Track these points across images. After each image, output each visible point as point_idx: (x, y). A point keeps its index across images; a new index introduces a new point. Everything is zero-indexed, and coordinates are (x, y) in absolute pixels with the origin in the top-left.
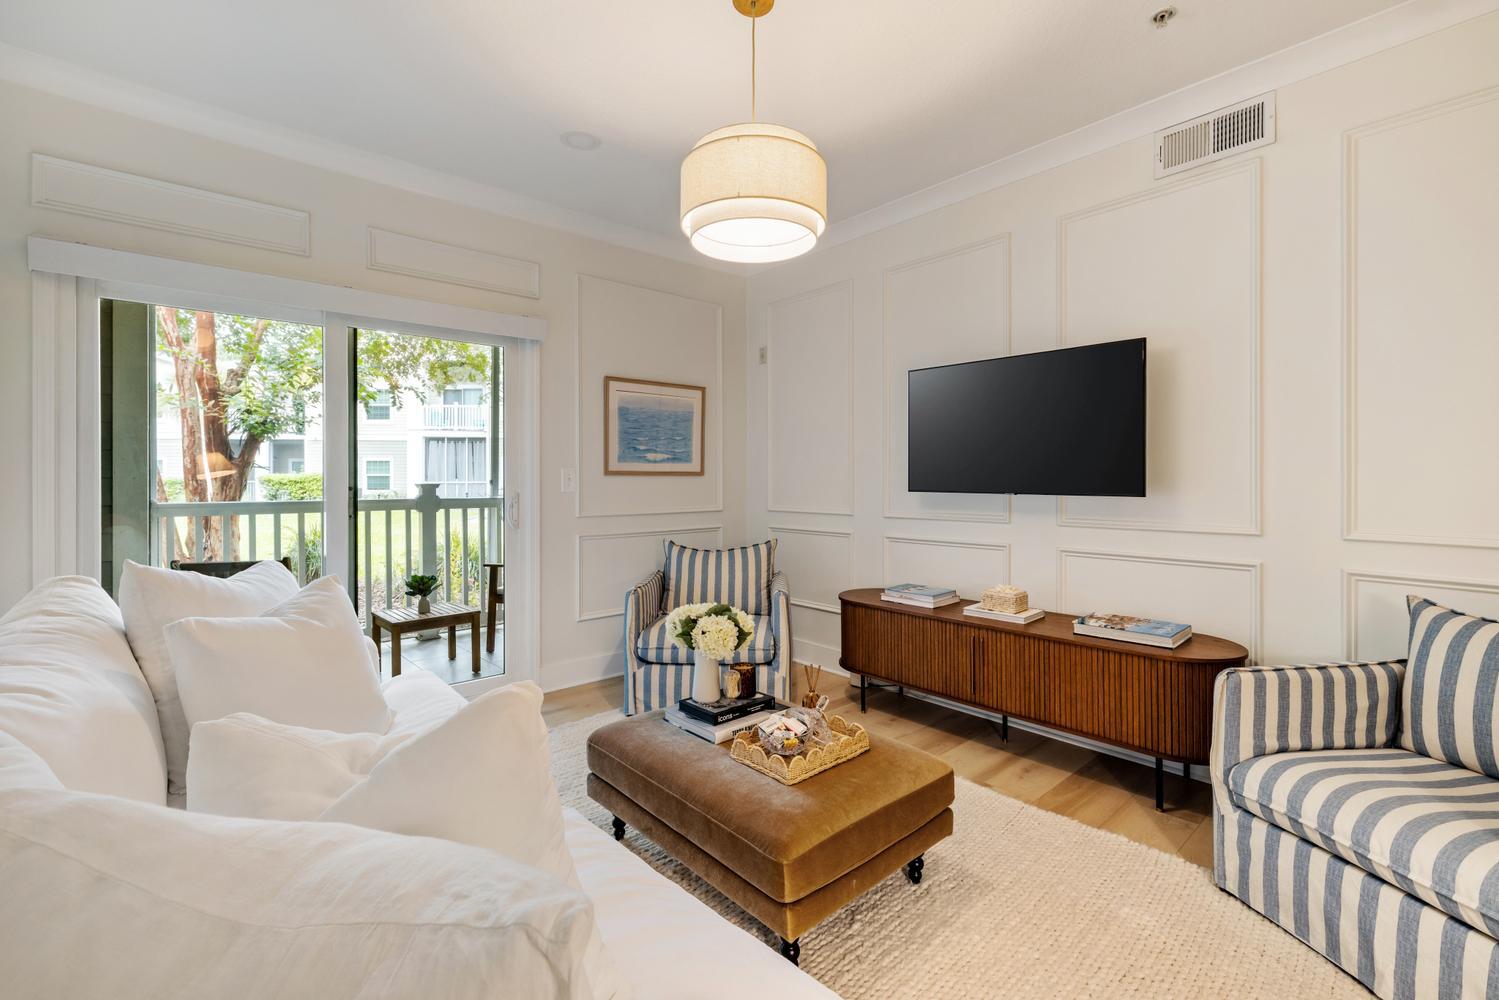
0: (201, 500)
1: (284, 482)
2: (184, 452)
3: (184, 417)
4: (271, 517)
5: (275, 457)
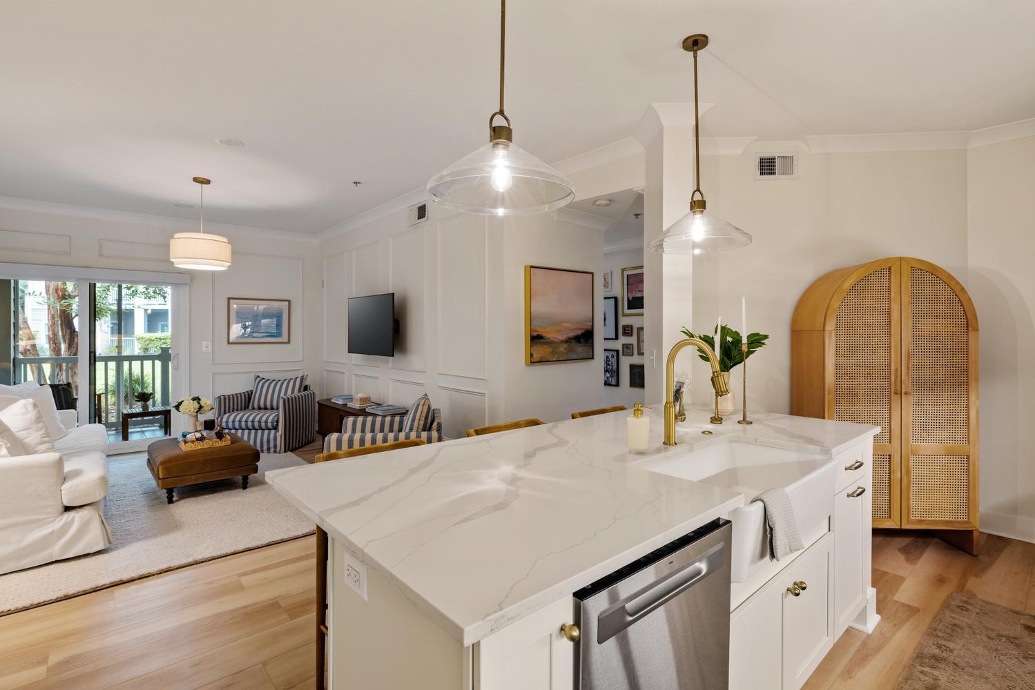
0: (58, 355)
1: (153, 339)
2: (49, 328)
3: (49, 309)
4: (139, 362)
5: (148, 321)
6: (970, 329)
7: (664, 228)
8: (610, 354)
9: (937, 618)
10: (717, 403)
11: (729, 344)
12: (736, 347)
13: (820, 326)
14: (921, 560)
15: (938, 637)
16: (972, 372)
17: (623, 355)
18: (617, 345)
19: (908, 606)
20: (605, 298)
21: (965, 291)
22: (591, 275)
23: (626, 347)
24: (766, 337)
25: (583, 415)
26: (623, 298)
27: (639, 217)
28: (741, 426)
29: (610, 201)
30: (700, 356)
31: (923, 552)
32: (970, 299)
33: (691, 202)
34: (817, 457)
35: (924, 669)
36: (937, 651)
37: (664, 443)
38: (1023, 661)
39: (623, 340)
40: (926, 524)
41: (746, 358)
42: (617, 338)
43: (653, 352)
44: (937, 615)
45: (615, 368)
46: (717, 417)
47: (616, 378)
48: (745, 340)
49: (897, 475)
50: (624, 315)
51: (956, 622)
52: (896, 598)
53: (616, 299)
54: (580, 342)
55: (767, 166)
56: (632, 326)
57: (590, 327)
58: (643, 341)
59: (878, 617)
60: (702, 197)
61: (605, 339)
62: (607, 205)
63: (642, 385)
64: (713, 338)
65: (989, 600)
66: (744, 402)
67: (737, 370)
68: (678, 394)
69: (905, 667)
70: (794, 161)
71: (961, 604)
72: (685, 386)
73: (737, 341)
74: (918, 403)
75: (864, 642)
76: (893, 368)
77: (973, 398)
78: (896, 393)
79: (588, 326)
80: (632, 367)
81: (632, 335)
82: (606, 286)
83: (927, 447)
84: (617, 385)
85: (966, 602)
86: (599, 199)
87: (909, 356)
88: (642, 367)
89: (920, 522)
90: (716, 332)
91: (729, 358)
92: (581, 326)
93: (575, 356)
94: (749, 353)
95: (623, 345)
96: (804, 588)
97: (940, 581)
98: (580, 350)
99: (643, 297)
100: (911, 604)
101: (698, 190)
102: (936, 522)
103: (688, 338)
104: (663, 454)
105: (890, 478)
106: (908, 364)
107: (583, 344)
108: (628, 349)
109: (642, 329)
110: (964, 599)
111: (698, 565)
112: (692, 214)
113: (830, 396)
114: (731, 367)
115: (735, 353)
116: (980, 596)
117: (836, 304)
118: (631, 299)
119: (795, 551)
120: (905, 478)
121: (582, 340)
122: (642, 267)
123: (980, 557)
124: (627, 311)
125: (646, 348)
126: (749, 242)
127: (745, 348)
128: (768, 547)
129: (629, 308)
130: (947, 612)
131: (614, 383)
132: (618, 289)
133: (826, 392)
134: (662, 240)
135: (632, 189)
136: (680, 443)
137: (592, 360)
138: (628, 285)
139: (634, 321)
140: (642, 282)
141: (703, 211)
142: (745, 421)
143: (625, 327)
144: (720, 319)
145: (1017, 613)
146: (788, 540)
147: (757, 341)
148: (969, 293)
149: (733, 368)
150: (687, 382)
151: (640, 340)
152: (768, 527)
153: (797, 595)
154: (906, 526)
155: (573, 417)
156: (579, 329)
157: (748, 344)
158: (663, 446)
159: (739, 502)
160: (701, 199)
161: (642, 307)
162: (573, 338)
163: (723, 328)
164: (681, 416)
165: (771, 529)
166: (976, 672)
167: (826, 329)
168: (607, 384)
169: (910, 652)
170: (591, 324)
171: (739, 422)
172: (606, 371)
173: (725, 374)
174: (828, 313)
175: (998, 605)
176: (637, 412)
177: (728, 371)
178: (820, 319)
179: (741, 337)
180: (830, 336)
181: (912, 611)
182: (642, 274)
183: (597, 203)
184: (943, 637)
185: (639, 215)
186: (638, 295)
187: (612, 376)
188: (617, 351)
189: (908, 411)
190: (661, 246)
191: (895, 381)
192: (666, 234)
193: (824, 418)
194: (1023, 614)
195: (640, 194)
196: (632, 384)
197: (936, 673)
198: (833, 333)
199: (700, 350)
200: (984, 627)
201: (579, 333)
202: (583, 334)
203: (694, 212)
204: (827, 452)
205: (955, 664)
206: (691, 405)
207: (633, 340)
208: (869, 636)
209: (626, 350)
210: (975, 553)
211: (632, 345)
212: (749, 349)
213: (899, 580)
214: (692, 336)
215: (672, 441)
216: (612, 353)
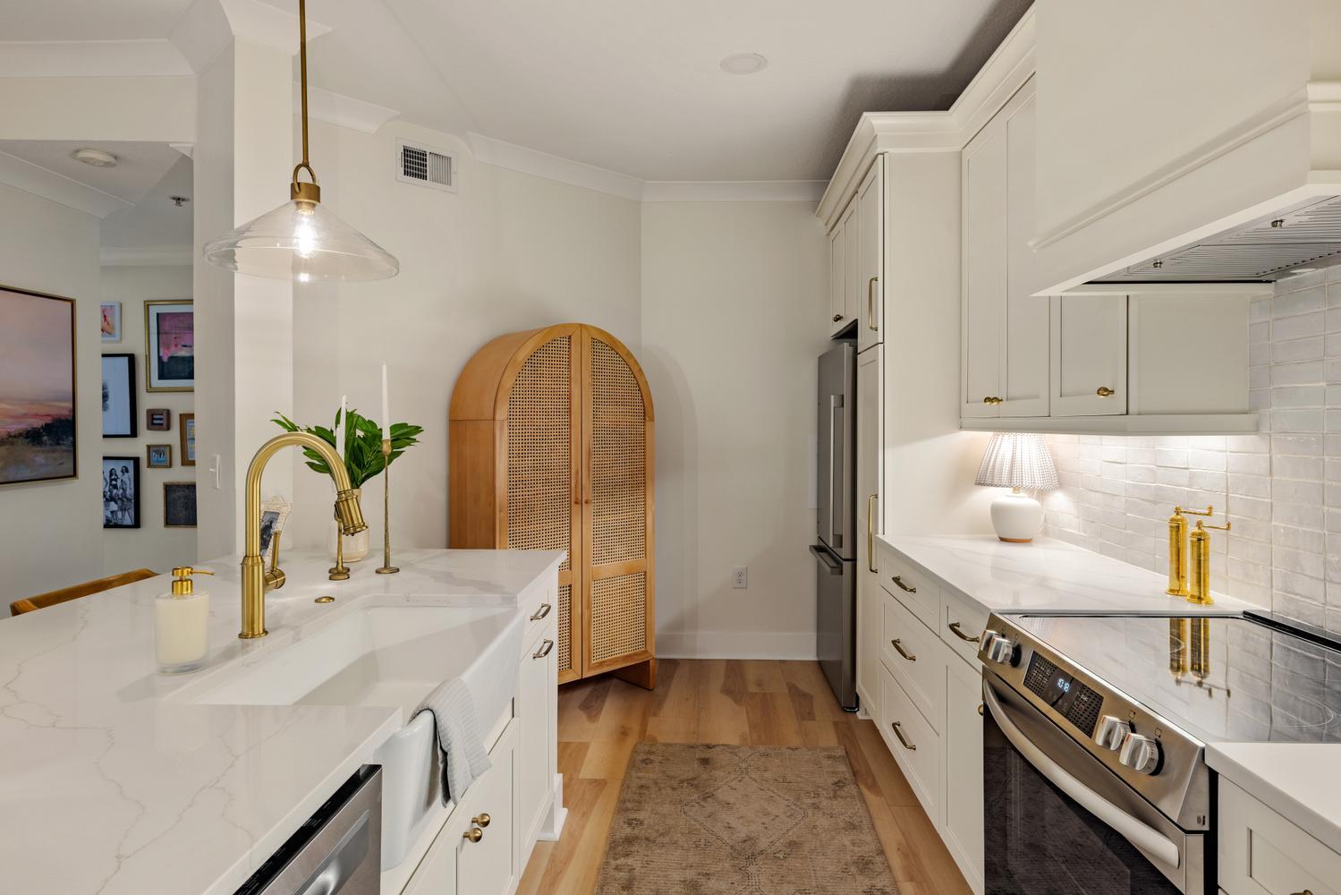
6: (647, 418)
7: (239, 222)
8: (118, 466)
9: (625, 786)
10: (340, 543)
11: (361, 443)
12: (371, 446)
13: (488, 415)
14: (603, 712)
15: (627, 810)
16: (648, 471)
17: (149, 466)
18: (137, 447)
19: (596, 781)
20: (104, 356)
21: (642, 373)
22: (70, 304)
23: (156, 452)
24: (418, 429)
25: (42, 602)
26: (148, 358)
27: (182, 203)
28: (382, 578)
29: (116, 158)
30: (308, 463)
31: (604, 701)
32: (646, 382)
33: (292, 185)
34: (498, 611)
35: (619, 862)
36: (628, 830)
37: (241, 636)
38: (702, 803)
39: (148, 437)
40: (607, 665)
41: (389, 464)
42: (134, 433)
43: (216, 458)
44: (624, 781)
45: (130, 492)
46: (340, 568)
47: (132, 512)
48: (386, 435)
49: (577, 611)
50: (150, 390)
51: (643, 782)
52: (581, 776)
53: (132, 359)
54: (41, 443)
55: (415, 163)
56: (168, 412)
57: (66, 413)
58: (193, 439)
59: (566, 810)
60: (314, 179)
61: (105, 436)
62: (107, 164)
63: (191, 521)
64: (332, 431)
65: (669, 741)
66: (386, 537)
67: (373, 486)
68: (267, 533)
69: (599, 869)
70: (452, 165)
71: (645, 757)
72: (281, 519)
73: (374, 436)
74: (598, 514)
75: (552, 855)
76: (573, 471)
77: (649, 501)
78: (576, 503)
79: (63, 408)
80: (169, 489)
81: (168, 428)
82: (106, 331)
83: (609, 568)
84: (137, 524)
85: (649, 753)
86: (87, 149)
87: (589, 451)
88: (191, 487)
89: (601, 664)
90: (338, 422)
91: (360, 465)
92: (43, 410)
93: (27, 474)
94: (394, 455)
95: (149, 447)
96: (486, 824)
97: (624, 733)
98: (40, 459)
99: (192, 358)
100: (597, 777)
101: (306, 165)
102: (616, 661)
103: (285, 431)
104: (238, 660)
105: (570, 616)
106: (589, 463)
107: (48, 448)
108: (159, 455)
109: (192, 416)
110: (647, 749)
111: (321, 878)
112: (294, 206)
113: (502, 514)
114: (363, 481)
115: (369, 457)
116: (661, 739)
117: (509, 382)
118: (165, 359)
119: (478, 775)
120: (585, 611)
121: (45, 438)
122: (191, 301)
123: (656, 690)
124: (156, 383)
125: (199, 450)
126: (396, 270)
127: (386, 448)
128: (441, 783)
129: (162, 376)
130: (633, 773)
131: (128, 520)
132: (135, 337)
133: (497, 509)
134: (234, 245)
135: (168, 144)
136: (275, 629)
137: (74, 481)
138: (158, 333)
139: (176, 404)
140: (191, 328)
141: (314, 205)
142: (387, 568)
143: (152, 414)
144: (344, 398)
145: (692, 747)
146: (469, 761)
147: (404, 435)
148: (646, 376)
149: (365, 482)
150: (285, 510)
151: (185, 438)
152: (439, 752)
153: (478, 839)
154: (586, 675)
155: (16, 611)
156: (36, 416)
157: (392, 441)
158: (239, 641)
159: (395, 724)
160: (311, 182)
161: (191, 376)
162: (20, 434)
163: (350, 415)
164: (275, 578)
165: (445, 754)
166: (666, 839)
167: (498, 417)
168: (108, 525)
169: (602, 845)
170: (70, 405)
171: (378, 572)
172: (109, 499)
173: (355, 491)
174: (499, 397)
175: (676, 744)
176: (180, 583)
177: (358, 488)
178: (489, 403)
179: (381, 430)
180: (502, 429)
181: (599, 784)
182: (191, 315)
183: (82, 155)
184: (632, 809)
185: (184, 200)
186: (183, 353)
187: (123, 509)
188: (136, 461)
189: (588, 524)
190: (229, 256)
191: (576, 487)
192: (243, 232)
193: (494, 548)
194: (697, 746)
195: (184, 156)
196: (170, 521)
197: (630, 861)
198: (506, 424)
199: (310, 451)
200: (667, 776)
201: (38, 423)
202: (47, 428)
203: (298, 203)
204: (510, 600)
205: (647, 839)
206: (290, 550)
207: (172, 437)
208: (557, 843)
209: (155, 457)
210: (651, 688)
211: (168, 446)
212: (393, 448)
213: (583, 747)
214: (293, 428)
215: (258, 628)
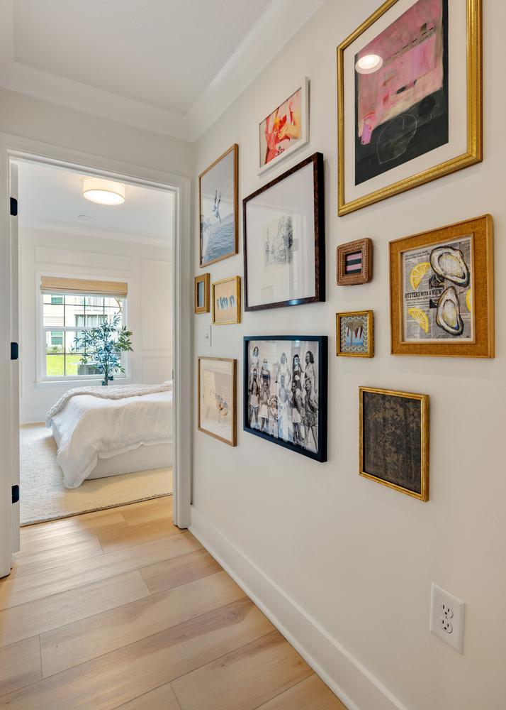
17: (340, 352)
18: (324, 320)
23: (350, 326)
39: (342, 298)
42: (321, 296)
45: (315, 396)
47: (317, 431)
50: (343, 209)
53: (319, 163)
56: (370, 244)
81: (370, 278)
84: (323, 455)
95: (340, 317)
118: (366, 140)
124: (355, 193)
131: (313, 445)
143: (346, 254)
187: (306, 424)
188: (323, 341)
209: (348, 336)
211: (371, 314)
216: (307, 346)
